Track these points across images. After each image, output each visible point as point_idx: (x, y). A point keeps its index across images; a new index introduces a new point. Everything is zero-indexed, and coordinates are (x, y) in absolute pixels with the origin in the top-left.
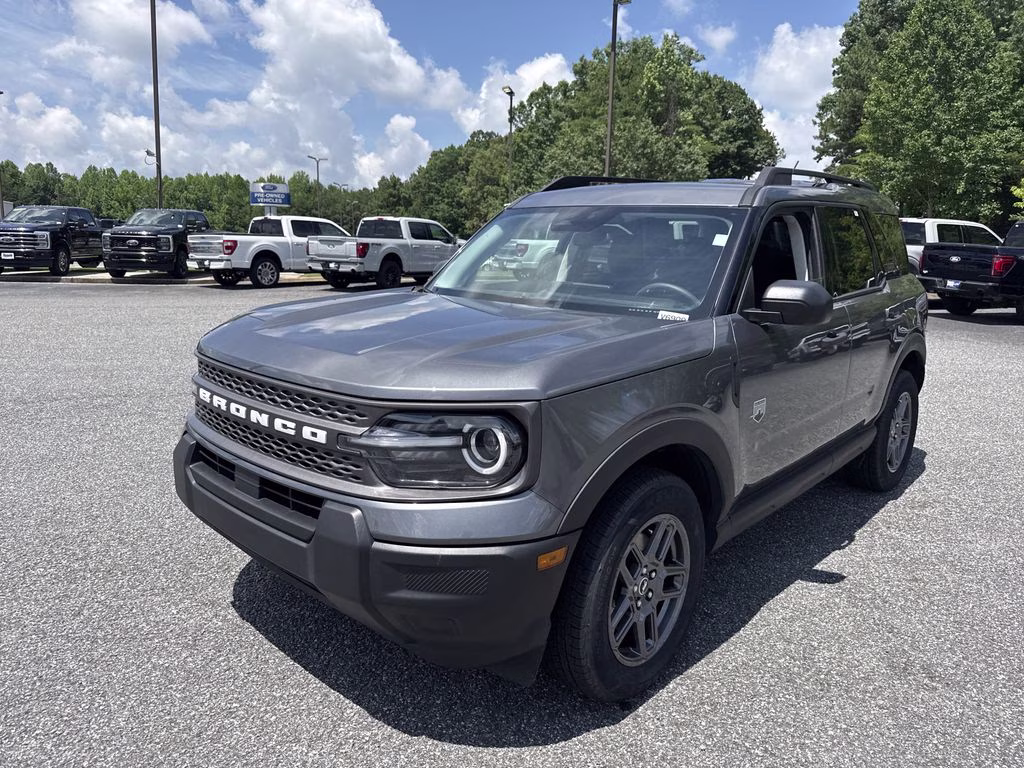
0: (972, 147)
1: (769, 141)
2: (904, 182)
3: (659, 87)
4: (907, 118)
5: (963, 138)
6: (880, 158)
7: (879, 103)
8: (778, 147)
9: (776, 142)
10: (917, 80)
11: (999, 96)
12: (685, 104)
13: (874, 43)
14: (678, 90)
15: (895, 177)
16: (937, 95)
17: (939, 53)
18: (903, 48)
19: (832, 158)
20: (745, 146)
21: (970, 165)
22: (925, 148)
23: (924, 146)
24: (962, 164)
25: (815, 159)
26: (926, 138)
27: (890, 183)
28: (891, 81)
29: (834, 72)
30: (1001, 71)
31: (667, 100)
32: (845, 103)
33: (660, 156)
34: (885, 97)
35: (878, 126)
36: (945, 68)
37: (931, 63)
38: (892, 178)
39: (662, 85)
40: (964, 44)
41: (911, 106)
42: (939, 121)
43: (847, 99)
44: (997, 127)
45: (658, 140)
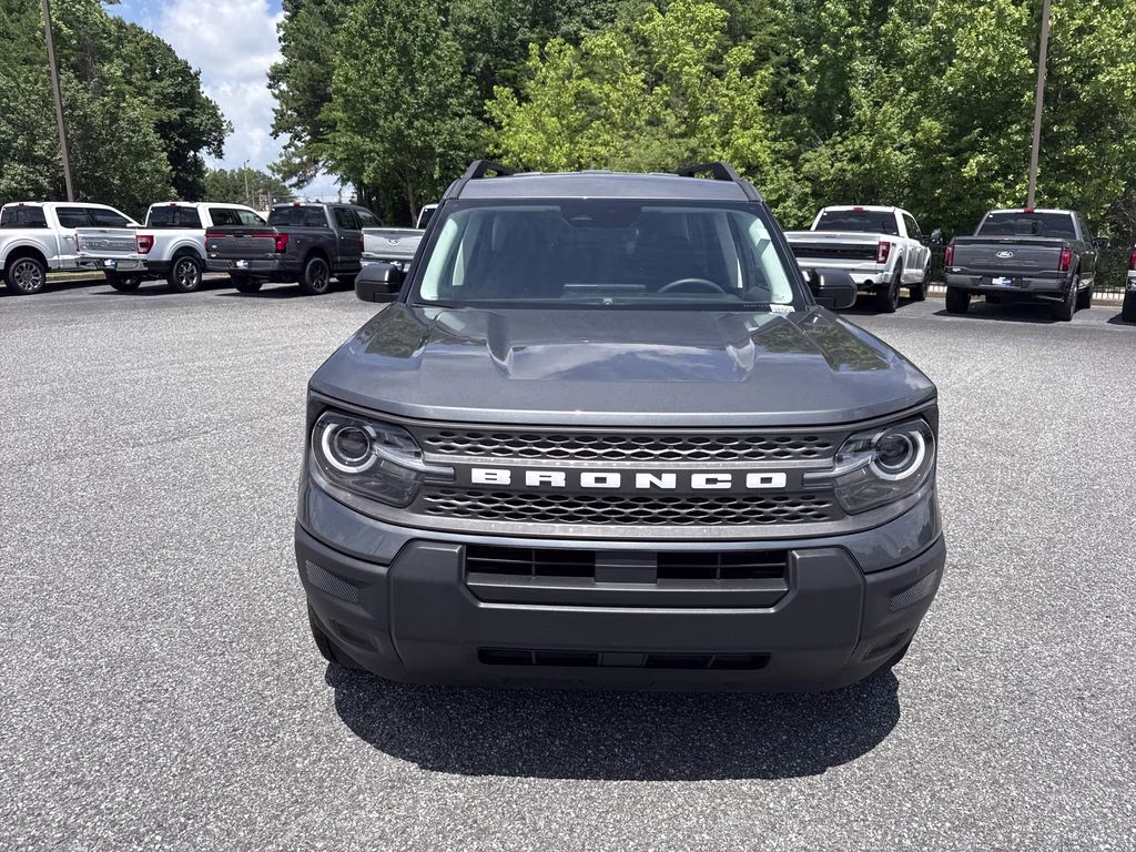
0: (439, 133)
1: (210, 109)
2: (385, 165)
3: (66, 30)
4: (376, 100)
5: (431, 121)
6: (358, 138)
7: (348, 80)
8: (223, 119)
9: (219, 113)
10: (381, 59)
11: (452, 85)
12: (106, 56)
13: (321, 13)
14: (93, 36)
15: (375, 159)
16: (402, 77)
17: (397, 34)
18: (362, 26)
19: (290, 135)
20: (188, 114)
21: (441, 150)
22: (399, 131)
23: (398, 127)
24: (433, 149)
25: (271, 135)
26: (399, 120)
27: (372, 165)
28: (356, 57)
29: (280, 39)
30: (450, 60)
31: (81, 48)
32: (303, 75)
33: (98, 120)
34: (352, 74)
35: (349, 104)
36: (404, 50)
37: (391, 44)
38: (372, 160)
39: (69, 28)
40: (417, 27)
41: (380, 86)
42: (408, 103)
43: (305, 72)
44: (456, 114)
45: (91, 101)
